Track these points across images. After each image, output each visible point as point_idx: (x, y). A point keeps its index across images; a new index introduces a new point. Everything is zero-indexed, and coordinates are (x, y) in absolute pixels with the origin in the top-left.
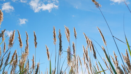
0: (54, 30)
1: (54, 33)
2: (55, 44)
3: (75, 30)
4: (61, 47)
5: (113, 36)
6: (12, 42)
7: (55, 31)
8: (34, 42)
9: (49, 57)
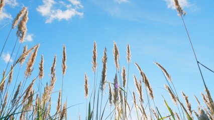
0: (95, 48)
1: (94, 53)
2: (94, 70)
3: (128, 49)
4: (104, 76)
5: (198, 62)
6: (31, 68)
7: (95, 50)
8: (62, 64)
9: (87, 93)
